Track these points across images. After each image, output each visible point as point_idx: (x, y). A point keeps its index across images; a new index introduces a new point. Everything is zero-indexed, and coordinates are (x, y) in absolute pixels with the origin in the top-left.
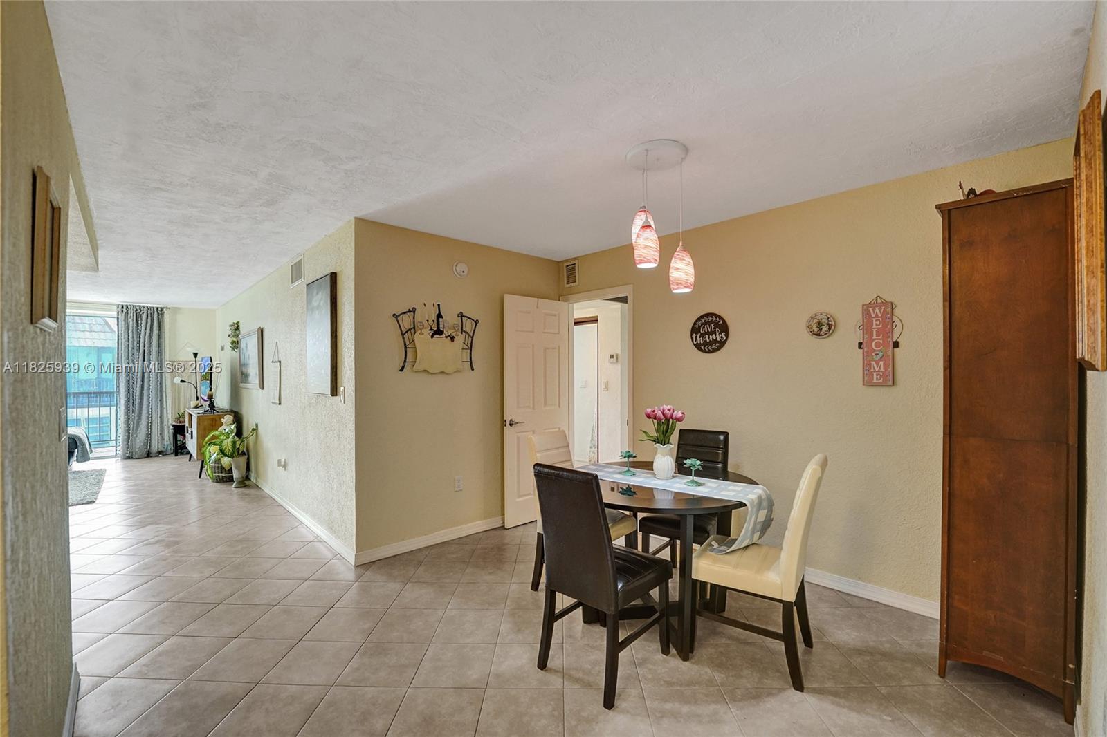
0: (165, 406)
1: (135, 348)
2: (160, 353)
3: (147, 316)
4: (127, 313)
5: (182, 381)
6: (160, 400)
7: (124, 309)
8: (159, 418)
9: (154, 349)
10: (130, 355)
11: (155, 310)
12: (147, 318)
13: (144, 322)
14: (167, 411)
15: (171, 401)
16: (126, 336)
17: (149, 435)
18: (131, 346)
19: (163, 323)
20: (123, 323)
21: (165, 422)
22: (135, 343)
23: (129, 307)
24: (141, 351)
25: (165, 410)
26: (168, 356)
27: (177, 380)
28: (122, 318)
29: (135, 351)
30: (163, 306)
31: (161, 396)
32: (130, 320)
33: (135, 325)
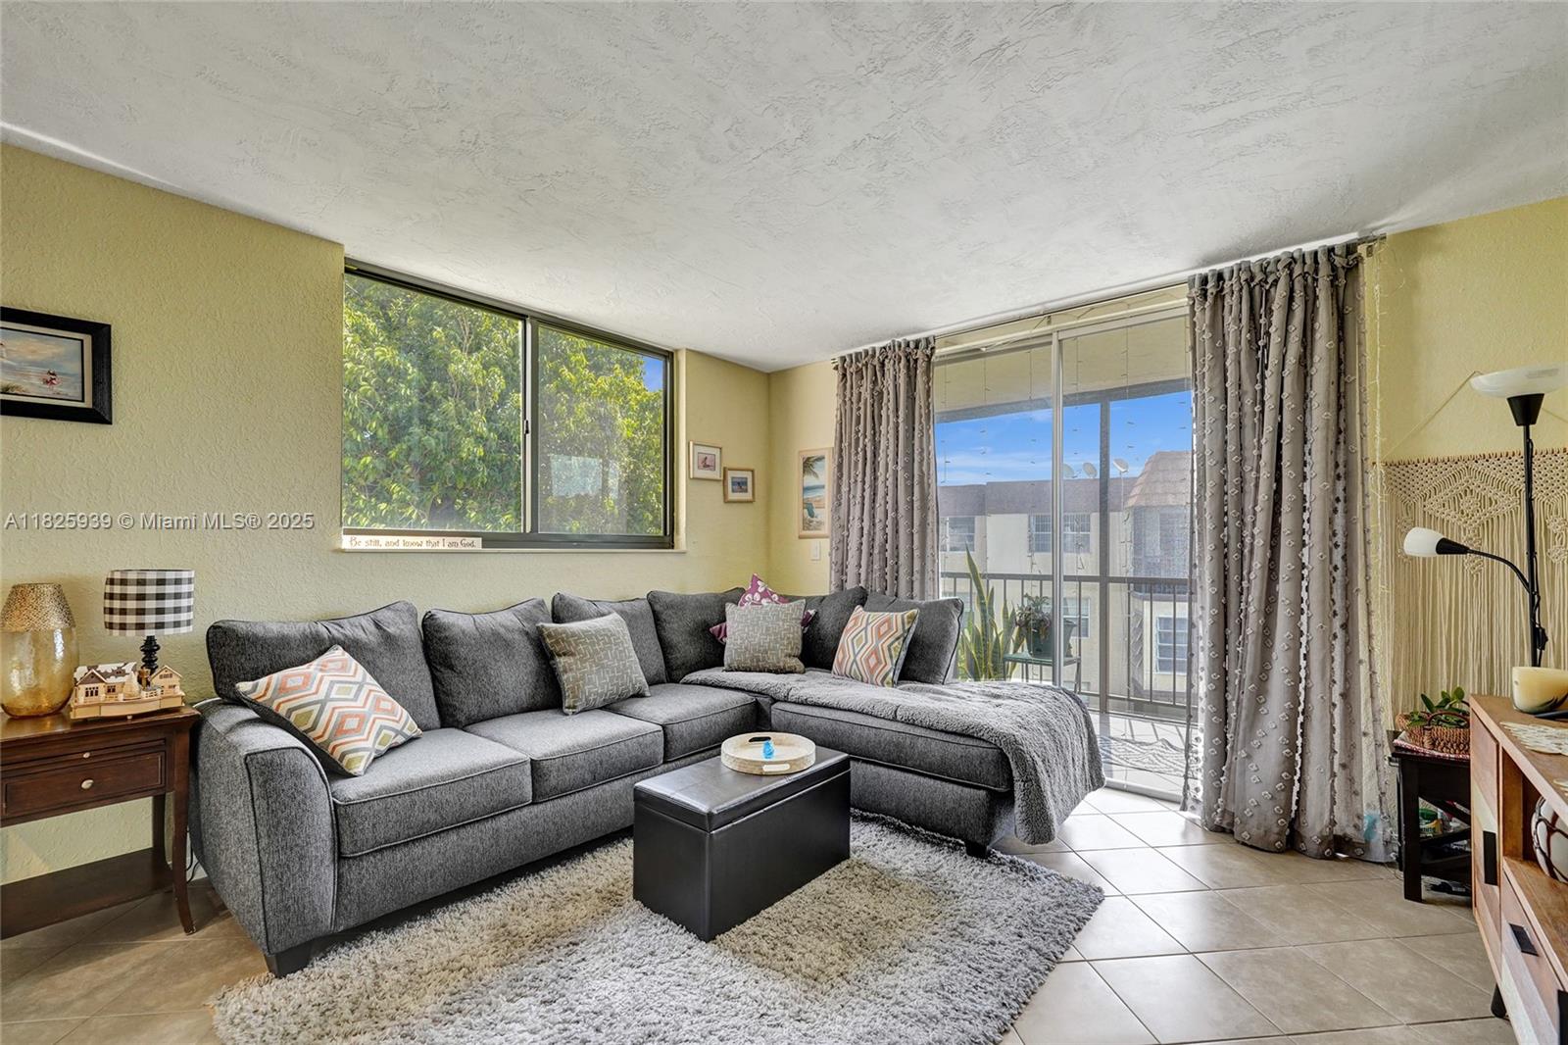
0: (1363, 654)
1: (1248, 422)
2: (1341, 433)
3: (1292, 290)
4: (1219, 296)
5: (1446, 547)
6: (1344, 626)
7: (1211, 287)
8: (1336, 699)
9: (1320, 415)
10: (1231, 448)
11: (1322, 259)
12: (1291, 299)
13: (1277, 318)
14: (1372, 673)
15: (1389, 634)
16: (1218, 379)
17: (1293, 766)
18: (1232, 415)
19: (1356, 309)
20: (1207, 336)
21: (1364, 721)
22: (1248, 401)
23: (1226, 276)
24: (1269, 427)
25: (1364, 670)
26: (1376, 442)
27: (1420, 541)
28: (1204, 319)
29: (1248, 431)
30: (1353, 236)
31: (1349, 609)
32: (1229, 319)
33: (1245, 336)
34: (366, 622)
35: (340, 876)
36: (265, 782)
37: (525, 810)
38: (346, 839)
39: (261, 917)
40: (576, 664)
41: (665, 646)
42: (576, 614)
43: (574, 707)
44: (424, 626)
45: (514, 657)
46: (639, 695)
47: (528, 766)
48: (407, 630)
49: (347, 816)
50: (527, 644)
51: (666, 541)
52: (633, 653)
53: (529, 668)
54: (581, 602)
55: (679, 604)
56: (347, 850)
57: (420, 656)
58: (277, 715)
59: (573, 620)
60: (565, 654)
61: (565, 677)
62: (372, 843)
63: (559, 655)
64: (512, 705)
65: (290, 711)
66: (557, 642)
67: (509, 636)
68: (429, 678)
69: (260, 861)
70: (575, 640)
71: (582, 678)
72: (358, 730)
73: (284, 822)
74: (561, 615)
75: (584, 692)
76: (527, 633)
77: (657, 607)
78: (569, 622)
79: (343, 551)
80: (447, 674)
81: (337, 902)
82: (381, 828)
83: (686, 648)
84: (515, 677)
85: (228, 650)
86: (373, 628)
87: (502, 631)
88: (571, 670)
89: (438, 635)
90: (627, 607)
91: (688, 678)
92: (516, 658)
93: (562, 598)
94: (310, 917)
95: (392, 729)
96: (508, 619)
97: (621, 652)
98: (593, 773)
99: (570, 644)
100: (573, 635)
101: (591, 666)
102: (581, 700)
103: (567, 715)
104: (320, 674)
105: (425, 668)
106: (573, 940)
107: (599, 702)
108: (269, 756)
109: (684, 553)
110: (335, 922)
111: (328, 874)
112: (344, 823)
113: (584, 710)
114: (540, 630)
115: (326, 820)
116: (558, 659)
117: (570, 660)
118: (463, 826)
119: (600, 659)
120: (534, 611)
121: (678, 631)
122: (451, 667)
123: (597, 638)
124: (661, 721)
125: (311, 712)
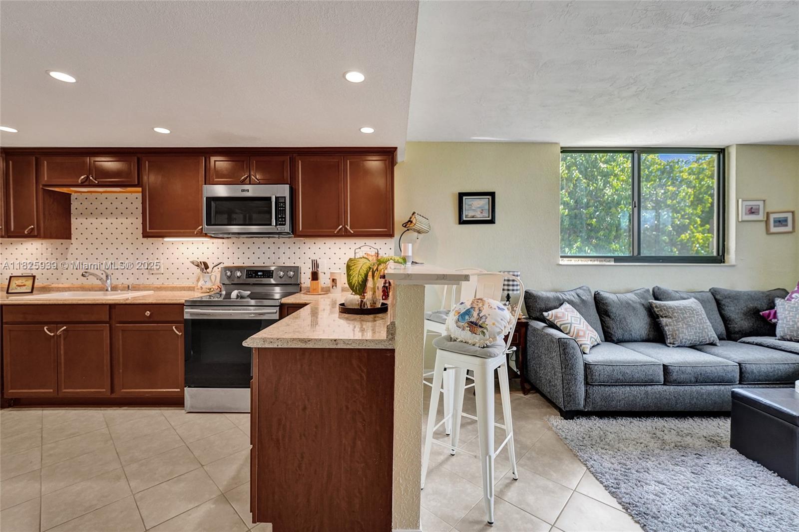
34: (573, 293)
35: (586, 390)
36: (564, 349)
37: (660, 386)
38: (589, 377)
39: (562, 396)
40: (673, 322)
41: (726, 320)
42: (668, 297)
43: (673, 344)
44: (595, 298)
45: (638, 315)
46: (713, 344)
47: (662, 367)
48: (590, 299)
49: (590, 368)
50: (644, 309)
51: (720, 258)
52: (708, 321)
53: (645, 322)
54: (670, 291)
55: (735, 297)
56: (589, 380)
57: (595, 310)
58: (557, 326)
59: (668, 301)
60: (665, 317)
61: (666, 328)
62: (598, 381)
63: (662, 317)
64: (638, 337)
65: (561, 325)
66: (661, 310)
67: (634, 305)
68: (599, 320)
69: (562, 376)
70: (672, 311)
71: (678, 330)
72: (584, 336)
73: (570, 365)
74: (659, 298)
75: (679, 337)
76: (643, 305)
77: (718, 297)
78: (664, 301)
79: (561, 265)
80: (607, 319)
81: (585, 400)
82: (602, 376)
83: (740, 322)
84: (639, 324)
85: (531, 300)
86: (576, 296)
87: (631, 302)
88: (670, 325)
89: (602, 301)
90: (698, 295)
91: (744, 339)
92: (639, 315)
93: (659, 289)
94: (577, 402)
95: (594, 338)
96: (631, 297)
97: (700, 320)
98: (696, 378)
99: (669, 312)
100: (670, 308)
101: (683, 325)
102: (678, 341)
103: (669, 347)
104: (567, 313)
105: (597, 315)
106: (699, 453)
107: (688, 343)
108: (565, 340)
109: (734, 266)
110: (584, 407)
111: (583, 388)
112: (588, 371)
113: (678, 346)
114: (651, 304)
115: (582, 367)
116: (661, 319)
117: (670, 320)
118: (632, 385)
119: (688, 322)
120: (645, 294)
121: (734, 311)
122: (609, 316)
123: (684, 310)
124: (737, 361)
125: (567, 327)
